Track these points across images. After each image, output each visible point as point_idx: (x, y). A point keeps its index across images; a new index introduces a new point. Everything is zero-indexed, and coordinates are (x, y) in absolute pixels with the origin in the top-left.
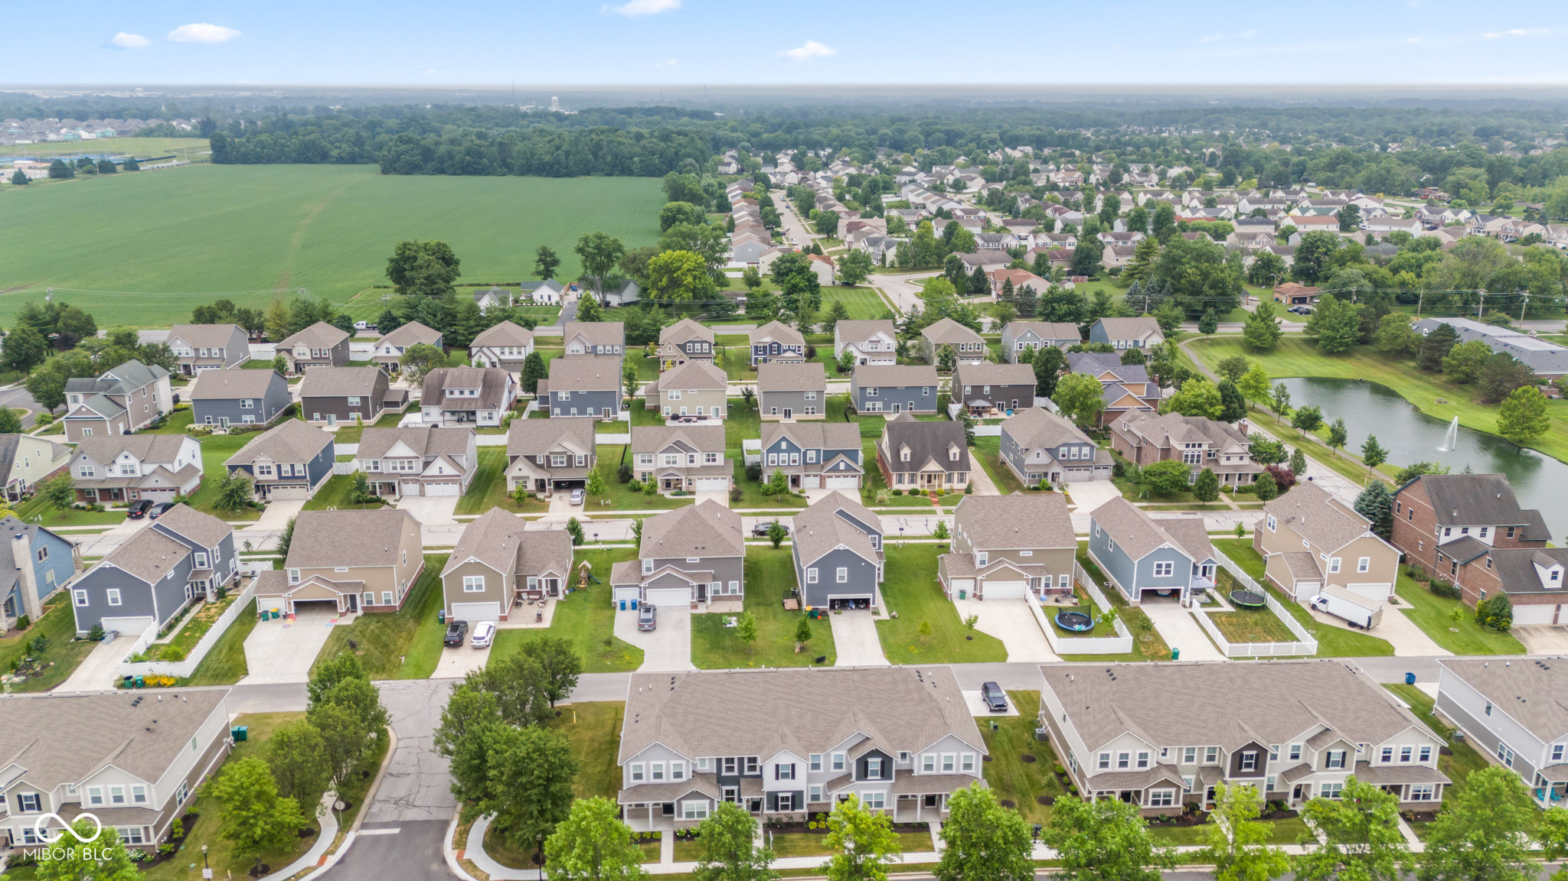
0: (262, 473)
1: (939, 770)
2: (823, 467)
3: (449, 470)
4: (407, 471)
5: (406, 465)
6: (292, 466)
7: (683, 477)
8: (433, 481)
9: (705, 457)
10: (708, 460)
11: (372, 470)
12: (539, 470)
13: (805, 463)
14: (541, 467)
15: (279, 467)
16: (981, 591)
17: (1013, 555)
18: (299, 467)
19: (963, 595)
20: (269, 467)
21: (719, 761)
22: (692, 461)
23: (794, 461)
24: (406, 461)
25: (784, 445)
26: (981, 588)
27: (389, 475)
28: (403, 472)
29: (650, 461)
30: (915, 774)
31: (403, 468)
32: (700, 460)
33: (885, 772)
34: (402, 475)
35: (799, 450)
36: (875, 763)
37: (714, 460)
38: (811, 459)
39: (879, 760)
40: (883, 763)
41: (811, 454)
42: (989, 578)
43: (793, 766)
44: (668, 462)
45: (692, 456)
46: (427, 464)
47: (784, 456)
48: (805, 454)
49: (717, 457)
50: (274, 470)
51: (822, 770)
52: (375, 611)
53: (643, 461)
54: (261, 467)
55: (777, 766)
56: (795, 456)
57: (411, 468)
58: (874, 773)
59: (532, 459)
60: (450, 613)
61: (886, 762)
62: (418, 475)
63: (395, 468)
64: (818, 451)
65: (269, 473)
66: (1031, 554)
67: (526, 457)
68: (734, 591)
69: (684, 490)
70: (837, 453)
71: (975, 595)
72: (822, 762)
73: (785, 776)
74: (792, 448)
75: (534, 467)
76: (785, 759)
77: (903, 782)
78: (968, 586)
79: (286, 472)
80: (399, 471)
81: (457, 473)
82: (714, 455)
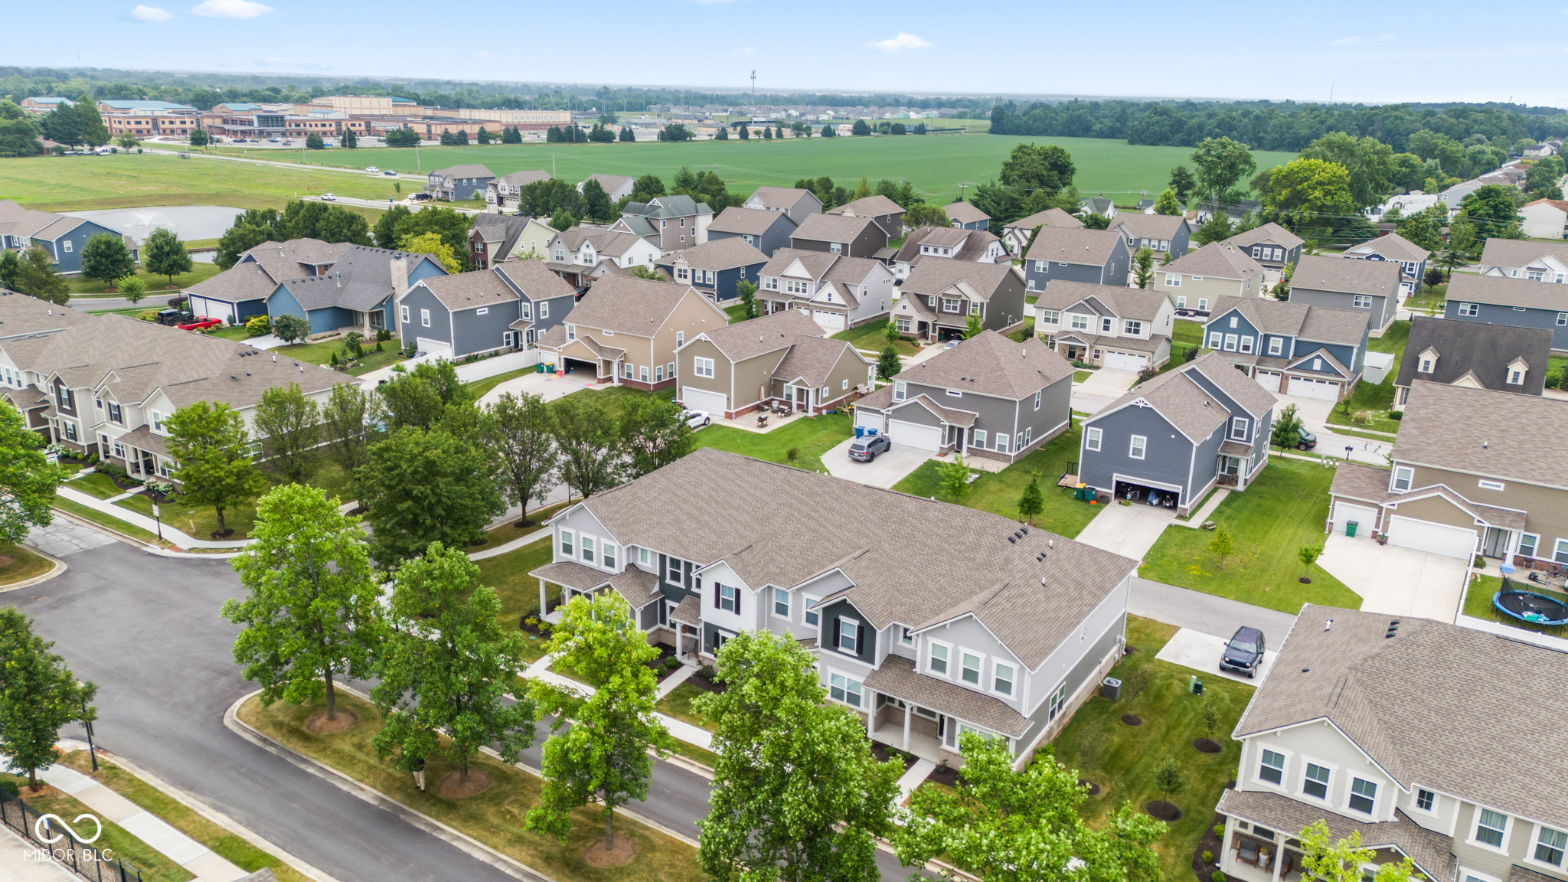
0: (680, 276)
1: (953, 675)
2: (1290, 363)
3: (837, 298)
4: (800, 294)
5: (801, 288)
6: (704, 272)
7: (1087, 346)
8: (822, 308)
9: (1124, 325)
10: (1129, 331)
11: (771, 289)
12: (926, 313)
13: (1264, 353)
14: (932, 310)
15: (694, 271)
16: (1385, 530)
17: (1463, 482)
18: (709, 275)
19: (1351, 529)
20: (685, 271)
21: (663, 558)
22: (1106, 328)
23: (1246, 348)
24: (801, 282)
25: (1234, 322)
26: (1386, 524)
27: (784, 295)
28: (797, 294)
29: (1055, 321)
30: (918, 669)
31: (797, 290)
32: (1118, 328)
33: (864, 646)
34: (795, 298)
35: (1255, 333)
36: (849, 627)
37: (1137, 332)
38: (1275, 349)
39: (856, 623)
40: (861, 630)
41: (1276, 343)
42: (1405, 510)
43: (738, 592)
44: (1075, 325)
45: (1107, 322)
46: (819, 289)
47: (1232, 338)
48: (1267, 337)
49: (1141, 328)
50: (689, 274)
51: (789, 618)
52: (633, 387)
53: (1047, 320)
54: (680, 270)
55: (718, 585)
56: (1249, 340)
57: (804, 291)
58: (848, 643)
59: (922, 299)
60: (681, 398)
61: (866, 634)
62: (808, 299)
63: (790, 289)
64: (1287, 340)
65: (685, 277)
66: (1502, 487)
67: (917, 295)
68: (1001, 447)
69: (1086, 361)
70: (1318, 346)
71: (1375, 535)
72: (790, 604)
73: (727, 605)
74: (1245, 328)
75: (922, 308)
76: (730, 579)
77: (891, 674)
78: (1366, 518)
79: (699, 278)
80: (793, 293)
81: (844, 303)
82: (1137, 325)
